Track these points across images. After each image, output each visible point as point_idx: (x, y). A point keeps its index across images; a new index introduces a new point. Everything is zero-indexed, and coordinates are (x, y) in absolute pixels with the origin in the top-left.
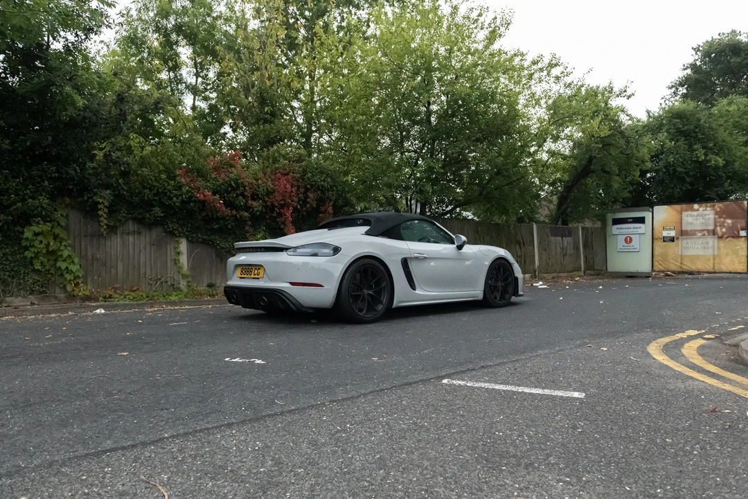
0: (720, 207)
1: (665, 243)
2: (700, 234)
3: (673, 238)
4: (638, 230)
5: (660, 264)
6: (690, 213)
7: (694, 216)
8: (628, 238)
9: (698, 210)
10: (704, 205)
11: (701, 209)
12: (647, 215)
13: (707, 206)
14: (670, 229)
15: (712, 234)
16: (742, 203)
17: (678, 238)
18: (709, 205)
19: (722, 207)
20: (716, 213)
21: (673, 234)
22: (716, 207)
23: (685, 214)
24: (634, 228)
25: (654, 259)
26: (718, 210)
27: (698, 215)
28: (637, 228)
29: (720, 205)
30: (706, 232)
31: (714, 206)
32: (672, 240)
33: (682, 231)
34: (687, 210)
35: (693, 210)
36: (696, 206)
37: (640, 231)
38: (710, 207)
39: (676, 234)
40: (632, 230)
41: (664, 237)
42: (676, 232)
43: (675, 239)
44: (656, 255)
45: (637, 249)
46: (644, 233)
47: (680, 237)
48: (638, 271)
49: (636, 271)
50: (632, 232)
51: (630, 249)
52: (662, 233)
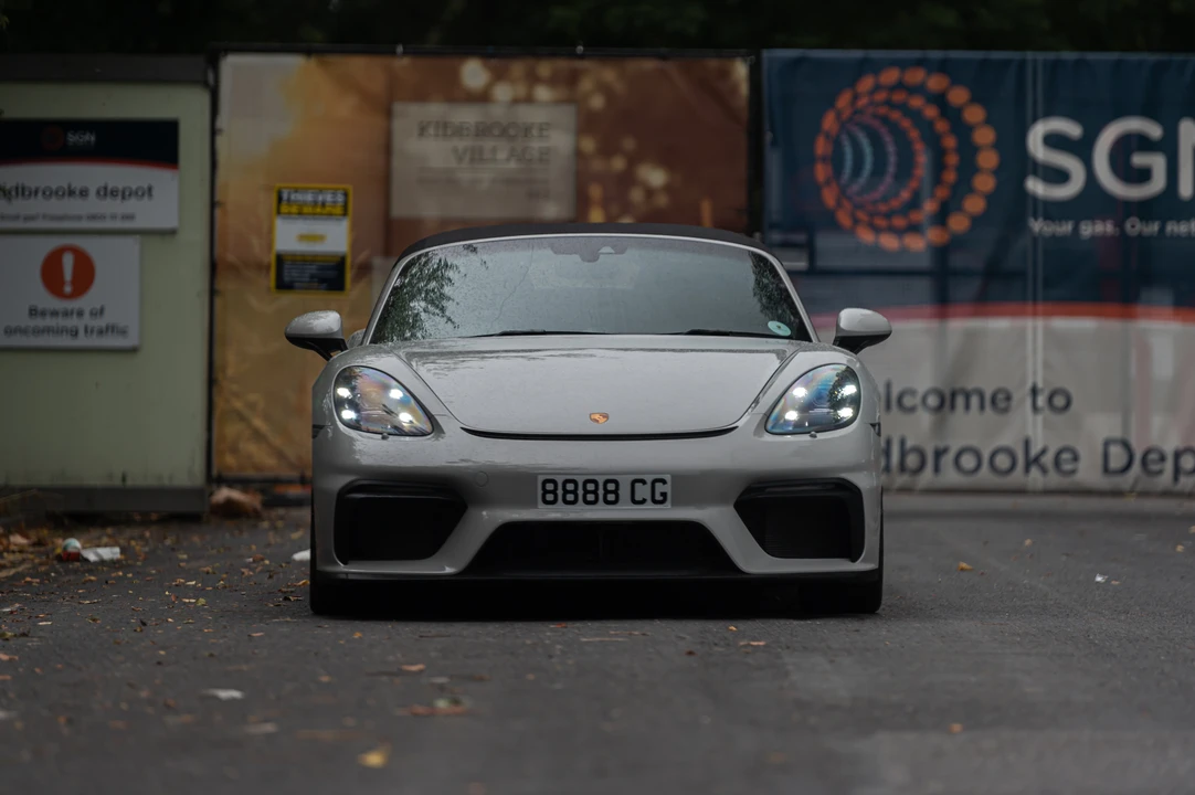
0: (604, 89)
1: (285, 298)
3: (339, 264)
4: (132, 205)
5: (258, 436)
6: (434, 110)
7: (459, 131)
8: (68, 261)
9: (483, 97)
10: (518, 68)
11: (503, 92)
12: (181, 105)
13: (533, 79)
14: (319, 211)
16: (725, 74)
17: (364, 270)
18: (545, 68)
19: (619, 87)
20: (587, 123)
21: (335, 238)
22: (586, 84)
23: (409, 116)
24: (106, 192)
25: (221, 403)
26: (597, 102)
27: (483, 131)
28: (125, 194)
29: (609, 74)
31: (572, 79)
32: (331, 274)
33: (389, 220)
34: (421, 96)
35: (456, 94)
36: (473, 73)
37: (150, 215)
38: (552, 82)
39: (355, 244)
40: (93, 205)
41: (280, 259)
42: (354, 227)
43: (349, 275)
44: (230, 372)
45: (123, 332)
46: (172, 232)
47: (378, 261)
48: (129, 483)
49: (117, 482)
50: (93, 217)
51: (75, 333)
52: (271, 231)
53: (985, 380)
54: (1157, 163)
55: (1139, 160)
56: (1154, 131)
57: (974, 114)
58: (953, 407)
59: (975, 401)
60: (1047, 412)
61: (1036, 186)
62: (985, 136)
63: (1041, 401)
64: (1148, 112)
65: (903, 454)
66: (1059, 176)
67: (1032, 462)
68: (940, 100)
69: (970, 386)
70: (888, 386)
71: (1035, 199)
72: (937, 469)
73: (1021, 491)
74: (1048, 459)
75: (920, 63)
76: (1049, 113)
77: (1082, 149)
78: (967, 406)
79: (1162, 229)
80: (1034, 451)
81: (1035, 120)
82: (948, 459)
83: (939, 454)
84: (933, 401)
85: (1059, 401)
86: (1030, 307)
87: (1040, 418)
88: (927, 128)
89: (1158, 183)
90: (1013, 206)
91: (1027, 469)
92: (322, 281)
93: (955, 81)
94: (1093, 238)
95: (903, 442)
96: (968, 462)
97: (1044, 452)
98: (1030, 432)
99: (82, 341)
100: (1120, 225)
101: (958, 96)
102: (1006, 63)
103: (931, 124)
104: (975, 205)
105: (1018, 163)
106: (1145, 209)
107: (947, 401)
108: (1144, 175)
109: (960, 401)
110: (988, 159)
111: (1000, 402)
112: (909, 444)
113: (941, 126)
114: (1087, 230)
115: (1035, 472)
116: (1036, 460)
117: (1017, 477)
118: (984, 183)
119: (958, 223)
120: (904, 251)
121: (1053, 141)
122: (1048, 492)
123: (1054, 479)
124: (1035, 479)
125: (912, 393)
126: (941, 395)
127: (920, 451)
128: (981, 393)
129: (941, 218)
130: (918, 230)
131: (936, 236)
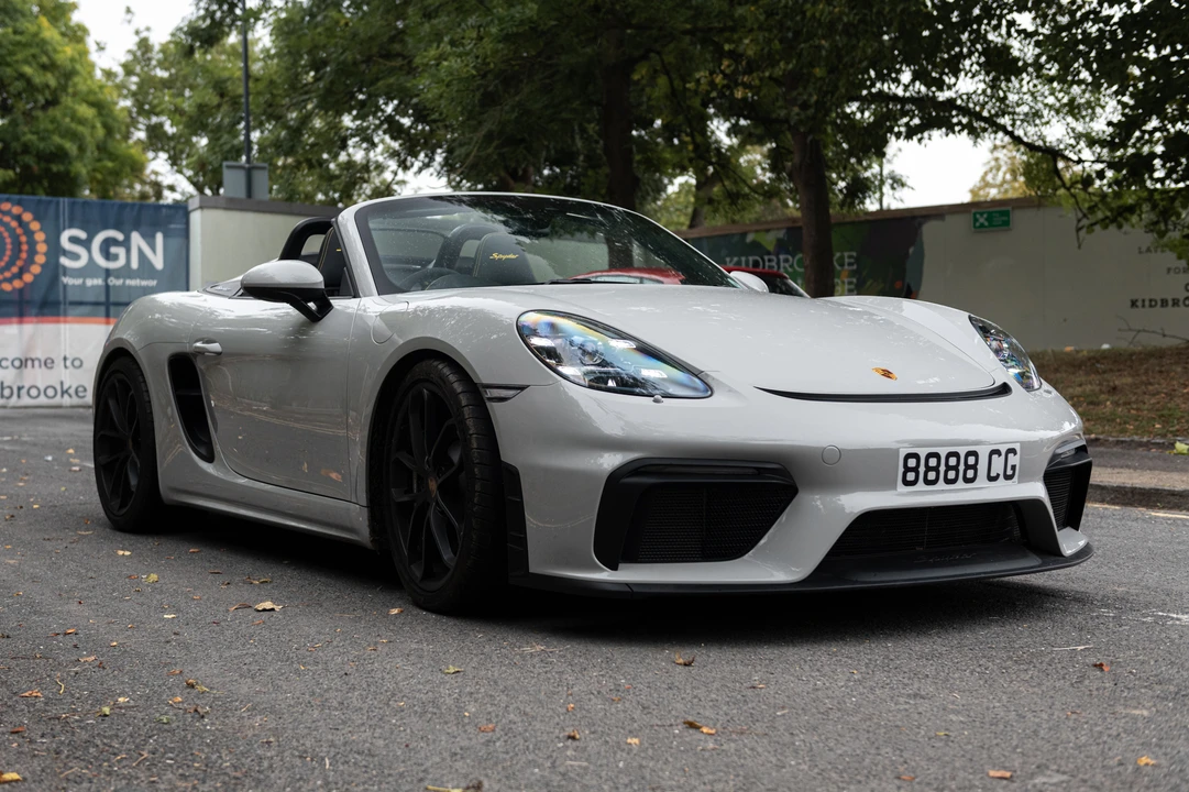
53: (39, 354)
54: (121, 251)
55: (113, 250)
56: (120, 237)
57: (35, 226)
58: (26, 366)
59: (36, 363)
60: (71, 368)
61: (64, 261)
62: (40, 237)
63: (68, 363)
64: (117, 227)
66: (76, 257)
67: (64, 392)
68: (18, 218)
69: (33, 356)
71: (65, 268)
72: (19, 396)
73: (60, 406)
74: (72, 391)
75: (8, 200)
76: (71, 226)
77: (87, 244)
78: (33, 366)
79: (124, 283)
80: (65, 387)
81: (64, 229)
82: (24, 391)
83: (19, 389)
84: (17, 363)
85: (77, 363)
86: (62, 318)
87: (68, 371)
88: (12, 231)
89: (121, 262)
90: (54, 271)
91: (62, 396)
93: (26, 210)
94: (93, 286)
95: (3, 383)
96: (34, 392)
97: (70, 387)
98: (63, 379)
100: (105, 280)
101: (27, 217)
102: (50, 202)
103: (14, 229)
104: (36, 269)
105: (56, 250)
106: (118, 273)
107: (23, 363)
108: (116, 257)
109: (29, 363)
110: (42, 248)
111: (48, 363)
112: (5, 384)
113: (19, 231)
114: (90, 282)
115: (66, 396)
116: (66, 391)
117: (58, 400)
118: (40, 259)
119: (28, 278)
120: (2, 290)
121: (73, 240)
122: (72, 407)
123: (75, 401)
124: (66, 400)
125: (6, 359)
126: (21, 361)
127: (11, 388)
128: (40, 361)
129: (19, 275)
130: (9, 280)
131: (17, 284)
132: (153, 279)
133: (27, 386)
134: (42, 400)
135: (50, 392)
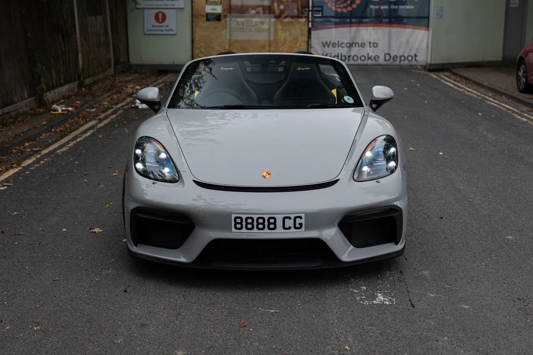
1: (208, 23)
2: (253, 12)
3: (220, 15)
4: (174, 2)
5: (203, 53)
8: (160, 15)
14: (215, 3)
15: (267, 12)
17: (225, 16)
21: (219, 9)
25: (194, 46)
30: (260, 9)
32: (218, 18)
33: (230, 6)
37: (177, 4)
39: (224, 10)
40: (165, 3)
41: (207, 14)
42: (223, 7)
43: (222, 18)
44: (197, 39)
45: (173, 30)
46: (183, 8)
47: (228, 14)
48: (175, 63)
49: (172, 63)
50: (166, 5)
51: (162, 31)
52: (205, 8)
53: (359, 41)
58: (352, 46)
59: (357, 45)
60: (373, 48)
63: (371, 45)
65: (342, 56)
67: (369, 58)
69: (356, 42)
70: (338, 42)
71: (371, 1)
72: (349, 60)
73: (367, 65)
74: (372, 58)
78: (355, 46)
79: (399, 7)
80: (370, 56)
82: (351, 58)
83: (349, 56)
84: (348, 45)
85: (375, 45)
86: (369, 25)
87: (371, 49)
90: (366, 3)
91: (368, 60)
92: (216, 19)
94: (384, 9)
95: (341, 54)
96: (355, 58)
97: (372, 56)
98: (369, 52)
99: (164, 32)
100: (389, 6)
104: (358, 2)
106: (395, 3)
107: (351, 45)
109: (354, 45)
111: (363, 45)
112: (343, 54)
115: (370, 60)
117: (366, 62)
119: (354, 6)
120: (342, 12)
122: (373, 65)
123: (374, 62)
124: (370, 62)
125: (344, 43)
126: (350, 44)
127: (345, 56)
128: (358, 44)
129: (351, 5)
130: (345, 7)
131: (349, 9)
132: (412, 5)
133: (353, 54)
134: (359, 62)
135: (363, 58)
